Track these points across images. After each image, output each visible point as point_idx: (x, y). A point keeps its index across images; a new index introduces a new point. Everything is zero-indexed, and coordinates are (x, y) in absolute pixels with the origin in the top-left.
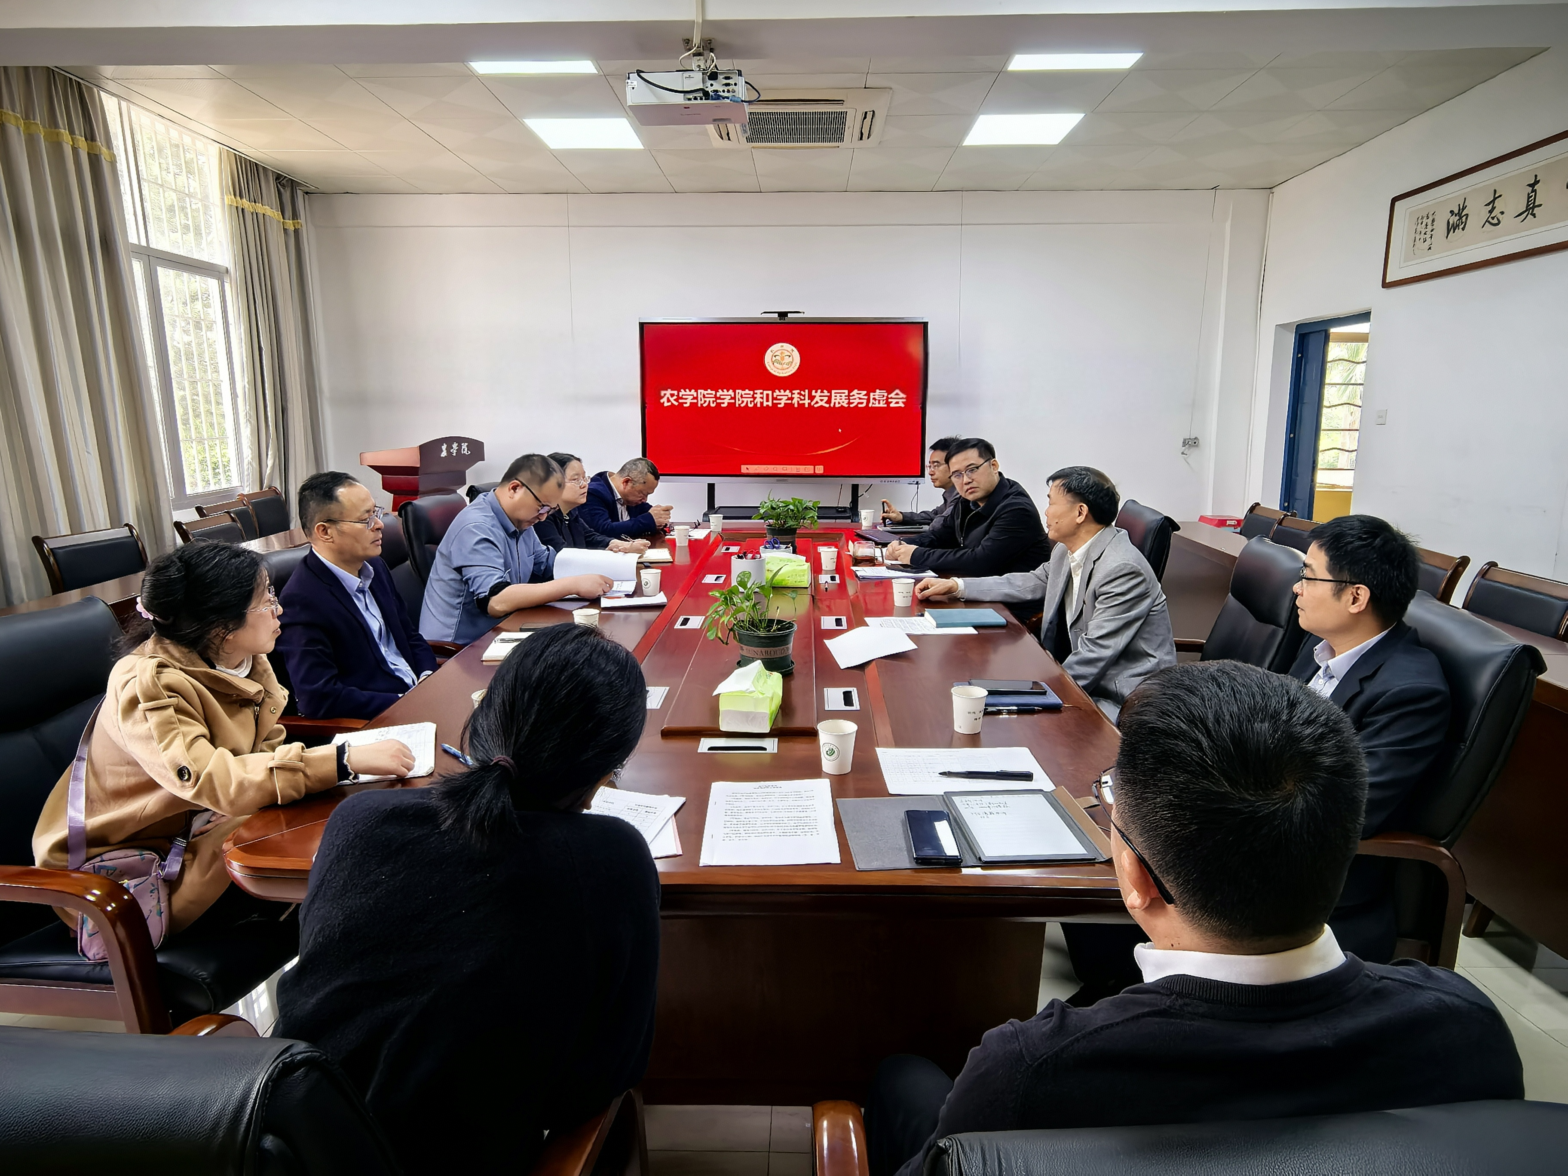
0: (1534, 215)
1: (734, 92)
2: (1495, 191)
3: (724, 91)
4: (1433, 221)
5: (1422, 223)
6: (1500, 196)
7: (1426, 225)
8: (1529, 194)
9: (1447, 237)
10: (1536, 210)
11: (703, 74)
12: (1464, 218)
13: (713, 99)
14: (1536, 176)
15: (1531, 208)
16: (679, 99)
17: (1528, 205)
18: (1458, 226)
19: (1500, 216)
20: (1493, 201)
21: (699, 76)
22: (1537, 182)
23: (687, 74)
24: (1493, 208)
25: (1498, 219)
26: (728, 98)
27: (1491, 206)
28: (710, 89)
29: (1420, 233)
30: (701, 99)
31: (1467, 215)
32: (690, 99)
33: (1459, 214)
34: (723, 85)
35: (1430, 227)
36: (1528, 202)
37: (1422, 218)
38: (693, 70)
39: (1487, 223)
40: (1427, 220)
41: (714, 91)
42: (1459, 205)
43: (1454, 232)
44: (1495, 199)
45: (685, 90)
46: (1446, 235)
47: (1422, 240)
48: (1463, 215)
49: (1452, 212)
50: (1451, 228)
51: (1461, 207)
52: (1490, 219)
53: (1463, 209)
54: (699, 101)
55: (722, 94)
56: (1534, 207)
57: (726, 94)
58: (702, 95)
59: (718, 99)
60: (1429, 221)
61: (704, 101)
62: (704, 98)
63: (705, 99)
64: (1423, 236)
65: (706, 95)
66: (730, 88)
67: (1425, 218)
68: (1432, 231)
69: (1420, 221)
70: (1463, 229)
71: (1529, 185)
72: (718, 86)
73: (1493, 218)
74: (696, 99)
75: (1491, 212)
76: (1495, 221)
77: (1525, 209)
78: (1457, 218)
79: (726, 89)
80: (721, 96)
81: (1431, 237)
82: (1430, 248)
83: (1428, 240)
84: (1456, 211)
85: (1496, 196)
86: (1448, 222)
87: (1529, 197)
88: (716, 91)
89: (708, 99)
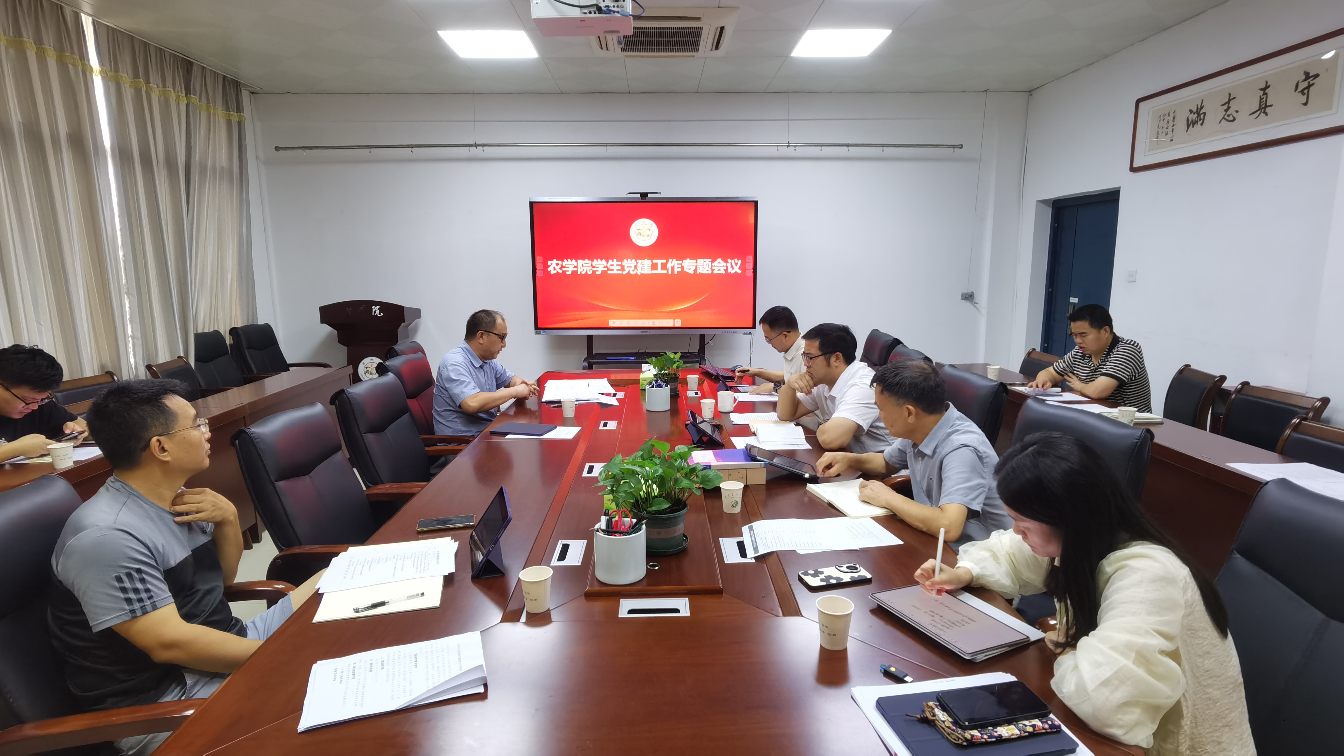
0: (1266, 114)
1: (622, 7)
2: (1230, 94)
3: (614, 6)
4: (1174, 118)
5: (1164, 120)
6: (1234, 98)
7: (1168, 122)
8: (1260, 97)
9: (1187, 131)
10: (1268, 110)
12: (1202, 116)
13: (606, 13)
14: (1267, 82)
15: (1263, 108)
16: (577, 13)
17: (1260, 105)
18: (1197, 122)
19: (1235, 114)
20: (1228, 102)
22: (1267, 87)
24: (1229, 108)
25: (1233, 117)
26: (618, 12)
27: (1227, 105)
28: (602, 5)
29: (1163, 127)
30: (595, 13)
31: (1205, 114)
32: (585, 13)
33: (1198, 113)
34: (613, 1)
35: (1171, 123)
36: (1260, 102)
37: (1164, 115)
39: (1223, 120)
40: (1169, 118)
41: (606, 6)
42: (1197, 105)
43: (1193, 127)
44: (1230, 100)
45: (582, 5)
46: (1186, 130)
47: (1164, 134)
48: (1201, 112)
49: (1191, 111)
50: (1190, 124)
51: (1199, 107)
52: (1226, 117)
53: (1202, 107)
54: (593, 15)
55: (613, 9)
56: (1266, 106)
57: (616, 9)
58: (596, 10)
59: (609, 13)
60: (1171, 118)
61: (597, 15)
62: (597, 12)
64: (1165, 130)
65: (599, 10)
66: (619, 4)
67: (1167, 116)
68: (1173, 126)
69: (1162, 118)
70: (1202, 124)
71: (1261, 89)
73: (1228, 116)
74: (590, 13)
75: (1226, 111)
76: (1231, 118)
77: (1258, 108)
78: (1196, 115)
79: (616, 4)
80: (612, 11)
81: (1173, 131)
82: (1172, 140)
83: (1170, 133)
84: (1195, 110)
85: (1231, 98)
86: (1188, 119)
87: (1261, 99)
88: (608, 6)
89: (600, 13)
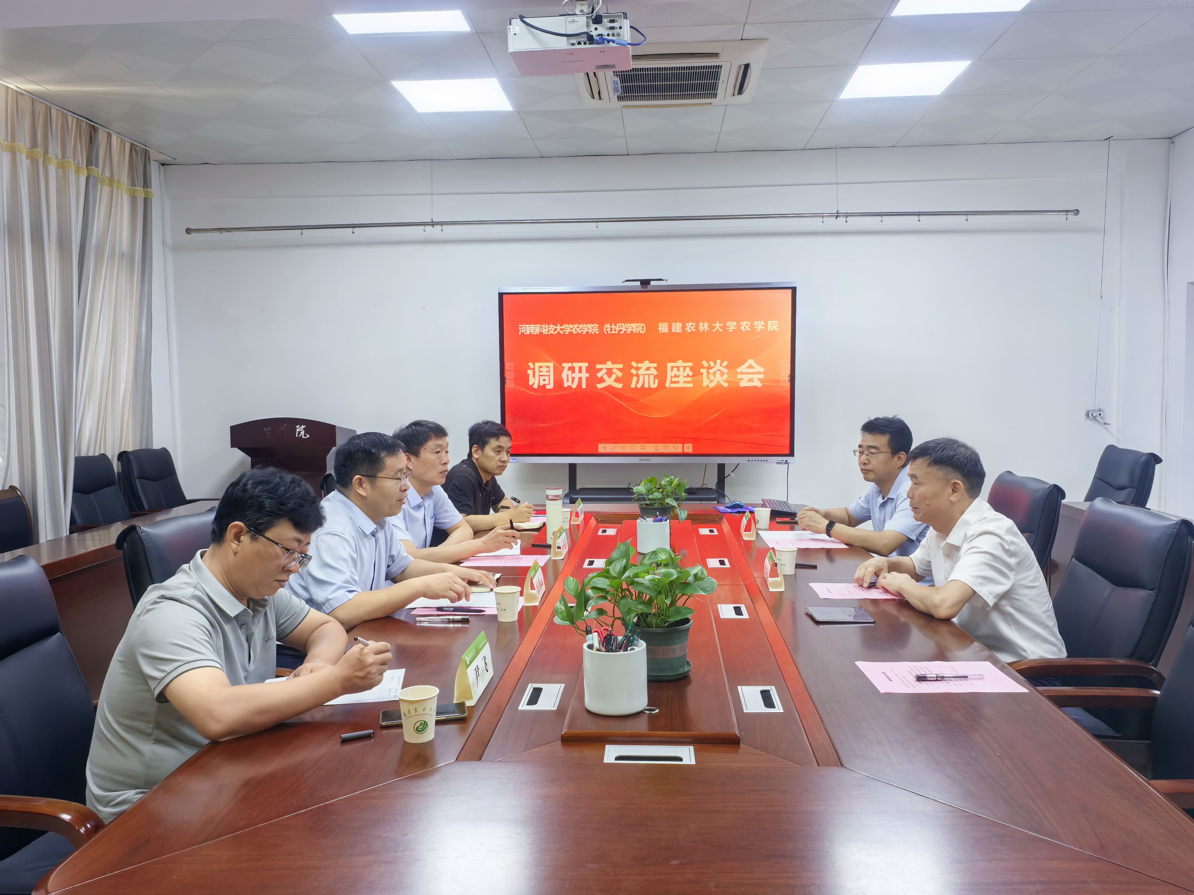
1: (619, 35)
3: (608, 35)
11: (587, 18)
13: (596, 44)
16: (562, 44)
21: (583, 19)
23: (570, 18)
26: (613, 41)
28: (594, 33)
30: (585, 43)
32: (573, 44)
34: (608, 29)
38: (577, 15)
41: (599, 35)
45: (569, 33)
55: (607, 37)
57: (610, 38)
58: (585, 39)
61: (589, 46)
62: (588, 42)
63: (589, 44)
65: (591, 39)
66: (615, 31)
72: (602, 30)
74: (579, 43)
79: (611, 32)
80: (606, 39)
88: (601, 35)
89: (592, 44)
